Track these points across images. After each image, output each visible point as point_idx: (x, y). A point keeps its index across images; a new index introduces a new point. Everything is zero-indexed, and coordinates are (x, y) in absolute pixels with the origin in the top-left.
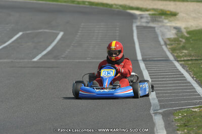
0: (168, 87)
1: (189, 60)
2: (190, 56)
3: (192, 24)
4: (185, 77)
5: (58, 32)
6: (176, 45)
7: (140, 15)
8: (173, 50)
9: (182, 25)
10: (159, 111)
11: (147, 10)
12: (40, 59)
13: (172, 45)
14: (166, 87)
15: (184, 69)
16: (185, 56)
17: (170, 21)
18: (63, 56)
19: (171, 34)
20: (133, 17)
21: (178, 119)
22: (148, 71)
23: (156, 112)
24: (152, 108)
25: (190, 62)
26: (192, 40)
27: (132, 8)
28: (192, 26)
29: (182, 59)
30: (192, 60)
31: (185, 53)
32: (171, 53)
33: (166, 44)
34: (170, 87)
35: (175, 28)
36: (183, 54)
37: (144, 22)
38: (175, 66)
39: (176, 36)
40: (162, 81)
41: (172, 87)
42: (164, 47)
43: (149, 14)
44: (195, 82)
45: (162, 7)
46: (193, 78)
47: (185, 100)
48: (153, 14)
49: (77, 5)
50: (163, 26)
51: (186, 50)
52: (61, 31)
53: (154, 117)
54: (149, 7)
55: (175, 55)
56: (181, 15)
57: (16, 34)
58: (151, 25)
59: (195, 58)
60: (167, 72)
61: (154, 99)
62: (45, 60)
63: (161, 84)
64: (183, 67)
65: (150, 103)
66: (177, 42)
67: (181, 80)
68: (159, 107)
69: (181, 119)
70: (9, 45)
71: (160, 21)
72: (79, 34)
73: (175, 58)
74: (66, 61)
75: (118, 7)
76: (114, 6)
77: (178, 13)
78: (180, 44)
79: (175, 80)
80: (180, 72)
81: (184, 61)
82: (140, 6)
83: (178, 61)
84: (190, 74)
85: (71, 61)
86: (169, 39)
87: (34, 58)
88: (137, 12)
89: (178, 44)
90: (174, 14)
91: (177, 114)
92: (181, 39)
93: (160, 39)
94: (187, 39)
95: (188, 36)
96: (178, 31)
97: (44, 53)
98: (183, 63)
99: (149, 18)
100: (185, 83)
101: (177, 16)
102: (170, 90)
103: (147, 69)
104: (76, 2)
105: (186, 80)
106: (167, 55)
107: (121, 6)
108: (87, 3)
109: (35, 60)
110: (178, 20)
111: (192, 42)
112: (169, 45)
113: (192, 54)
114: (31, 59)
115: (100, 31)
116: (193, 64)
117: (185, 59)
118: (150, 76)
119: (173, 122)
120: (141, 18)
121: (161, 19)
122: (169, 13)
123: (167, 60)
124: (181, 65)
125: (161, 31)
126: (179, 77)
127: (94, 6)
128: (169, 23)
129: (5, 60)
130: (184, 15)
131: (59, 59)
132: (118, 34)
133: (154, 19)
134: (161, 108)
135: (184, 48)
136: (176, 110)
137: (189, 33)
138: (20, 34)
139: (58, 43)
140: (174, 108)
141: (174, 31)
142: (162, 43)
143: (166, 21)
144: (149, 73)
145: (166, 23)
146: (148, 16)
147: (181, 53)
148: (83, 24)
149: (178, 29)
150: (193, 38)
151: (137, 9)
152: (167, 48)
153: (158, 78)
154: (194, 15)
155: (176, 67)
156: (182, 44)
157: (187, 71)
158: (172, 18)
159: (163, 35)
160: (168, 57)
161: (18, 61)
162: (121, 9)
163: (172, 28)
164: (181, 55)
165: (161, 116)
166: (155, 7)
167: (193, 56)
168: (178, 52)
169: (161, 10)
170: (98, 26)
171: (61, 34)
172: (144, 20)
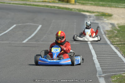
0: (107, 60)
1: (120, 44)
2: (121, 41)
3: (122, 22)
4: (117, 54)
5: (38, 25)
6: (112, 34)
7: (89, 15)
8: (110, 38)
9: (115, 22)
10: (102, 75)
11: (93, 12)
12: (27, 41)
13: (109, 34)
14: (106, 60)
15: (117, 49)
16: (118, 41)
17: (108, 20)
18: (41, 40)
19: (109, 28)
20: (85, 16)
21: (114, 81)
22: (94, 50)
23: (100, 75)
24: (98, 73)
25: (120, 45)
26: (122, 32)
27: (84, 11)
28: (121, 23)
29: (116, 43)
30: (121, 44)
31: (117, 40)
32: (109, 40)
33: (105, 34)
34: (108, 60)
35: (111, 24)
36: (116, 40)
37: (91, 20)
38: (111, 47)
39: (111, 29)
40: (104, 57)
41: (110, 60)
42: (104, 36)
43: (95, 15)
44: (124, 58)
45: (103, 11)
46: (122, 55)
47: (118, 68)
48: (97, 15)
49: (51, 8)
50: (104, 22)
51: (118, 37)
52: (40, 24)
53: (99, 79)
54: (95, 11)
55: (111, 40)
56: (114, 16)
57: (12, 26)
58: (96, 22)
59: (123, 43)
60: (106, 51)
61: (99, 67)
62: (30, 42)
63: (103, 58)
64: (116, 48)
65: (96, 70)
66: (112, 33)
67: (115, 56)
68: (102, 73)
69: (116, 80)
70: (8, 32)
71: (102, 20)
72: (51, 26)
73: (111, 43)
74: (43, 43)
75: (76, 10)
76: (73, 10)
77: (113, 15)
78: (114, 34)
79: (111, 56)
80: (114, 51)
81: (117, 44)
82: (89, 10)
83: (113, 44)
84: (120, 53)
85: (47, 43)
86: (107, 31)
87: (23, 41)
88: (87, 14)
89: (113, 34)
90: (110, 15)
91: (113, 77)
92: (114, 31)
93: (102, 30)
94: (118, 31)
95: (119, 29)
96: (112, 26)
97: (30, 38)
98: (116, 45)
99: (95, 18)
100: (118, 58)
101: (112, 17)
102: (108, 62)
103: (94, 49)
104: (49, 7)
105: (118, 56)
106: (106, 41)
107: (77, 9)
108: (56, 7)
109: (24, 42)
110: (113, 19)
111: (121, 33)
112: (107, 34)
113: (122, 40)
114: (22, 42)
115: (65, 25)
116: (122, 46)
117: (117, 43)
118: (96, 53)
119: (111, 82)
120: (90, 17)
121: (102, 18)
122: (107, 14)
123: (106, 44)
124: (115, 47)
125: (102, 25)
126: (114, 55)
127: (61, 10)
128: (107, 21)
129: (6, 42)
130: (117, 16)
131: (39, 42)
132: (75, 27)
133: (98, 18)
134: (103, 73)
135: (116, 36)
136: (113, 75)
137: (120, 27)
138: (15, 25)
139: (38, 31)
140: (112, 74)
141: (110, 26)
142: (103, 33)
143: (105, 19)
144: (95, 52)
145: (105, 21)
146: (94, 16)
147: (115, 39)
148: (53, 20)
149: (113, 25)
150: (122, 30)
151: (88, 12)
152: (106, 36)
153: (101, 55)
154: (123, 16)
155: (112, 49)
156: (115, 34)
157: (119, 51)
158: (109, 18)
159: (103, 28)
160: (107, 42)
161: (14, 42)
162: (77, 11)
163: (109, 24)
164: (115, 41)
165: (104, 78)
166: (99, 11)
167: (122, 41)
168: (113, 39)
169: (102, 13)
170: (63, 22)
171: (40, 26)
172: (91, 19)
